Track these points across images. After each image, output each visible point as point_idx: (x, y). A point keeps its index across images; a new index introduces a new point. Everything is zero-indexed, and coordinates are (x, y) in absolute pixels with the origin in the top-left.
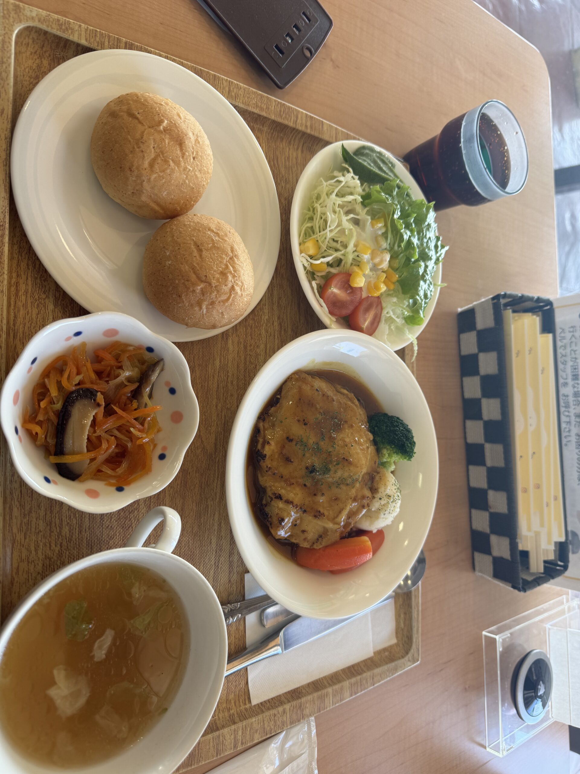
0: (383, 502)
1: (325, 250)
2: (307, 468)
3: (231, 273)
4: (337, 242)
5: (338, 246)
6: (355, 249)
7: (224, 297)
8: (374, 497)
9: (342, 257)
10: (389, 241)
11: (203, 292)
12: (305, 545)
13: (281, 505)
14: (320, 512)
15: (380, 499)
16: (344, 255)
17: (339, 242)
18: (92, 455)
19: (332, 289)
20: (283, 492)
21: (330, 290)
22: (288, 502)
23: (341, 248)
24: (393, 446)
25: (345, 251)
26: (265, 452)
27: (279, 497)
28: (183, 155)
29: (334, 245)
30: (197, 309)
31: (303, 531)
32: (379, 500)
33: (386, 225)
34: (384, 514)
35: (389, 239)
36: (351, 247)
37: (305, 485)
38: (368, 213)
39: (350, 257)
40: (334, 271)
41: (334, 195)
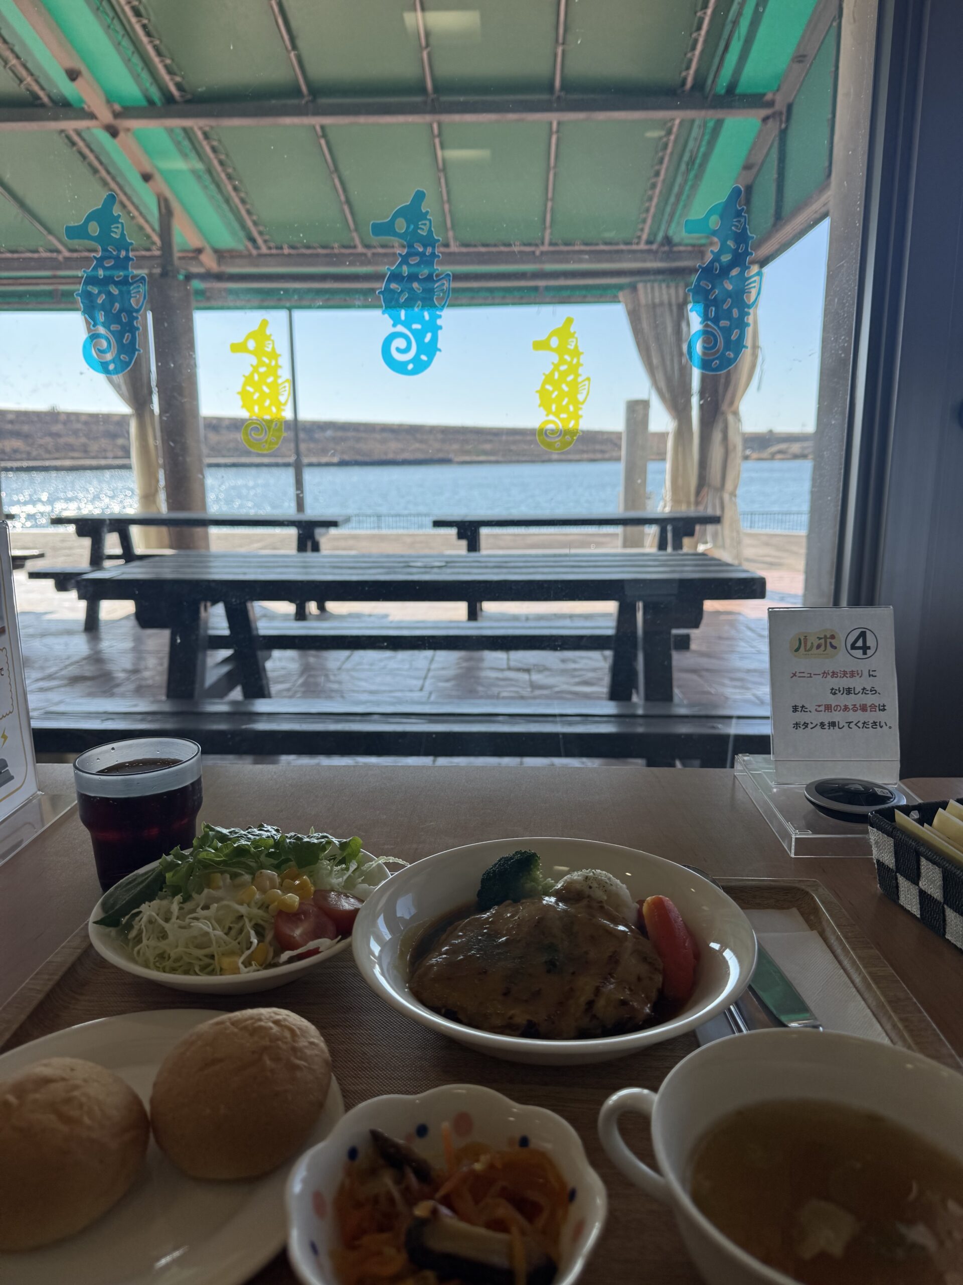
0: (595, 885)
1: (239, 943)
2: (549, 971)
3: (253, 1023)
4: (230, 928)
5: (237, 927)
6: (245, 905)
7: (287, 1034)
8: (589, 896)
9: (253, 923)
10: (243, 873)
11: (277, 1059)
12: (659, 978)
13: (601, 1003)
14: (611, 957)
15: (590, 887)
16: (250, 920)
17: (231, 925)
18: (514, 1230)
19: (295, 935)
20: (583, 1000)
21: (297, 938)
22: (597, 991)
23: (240, 924)
24: (521, 875)
25: (247, 917)
26: (525, 1022)
27: (590, 1004)
28: (63, 1079)
29: (233, 932)
30: (299, 1074)
31: (639, 979)
32: (592, 889)
33: (222, 873)
34: (612, 885)
35: (240, 871)
36: (243, 909)
37: (573, 973)
38: (200, 892)
39: (255, 911)
40: (269, 936)
41: (167, 926)
